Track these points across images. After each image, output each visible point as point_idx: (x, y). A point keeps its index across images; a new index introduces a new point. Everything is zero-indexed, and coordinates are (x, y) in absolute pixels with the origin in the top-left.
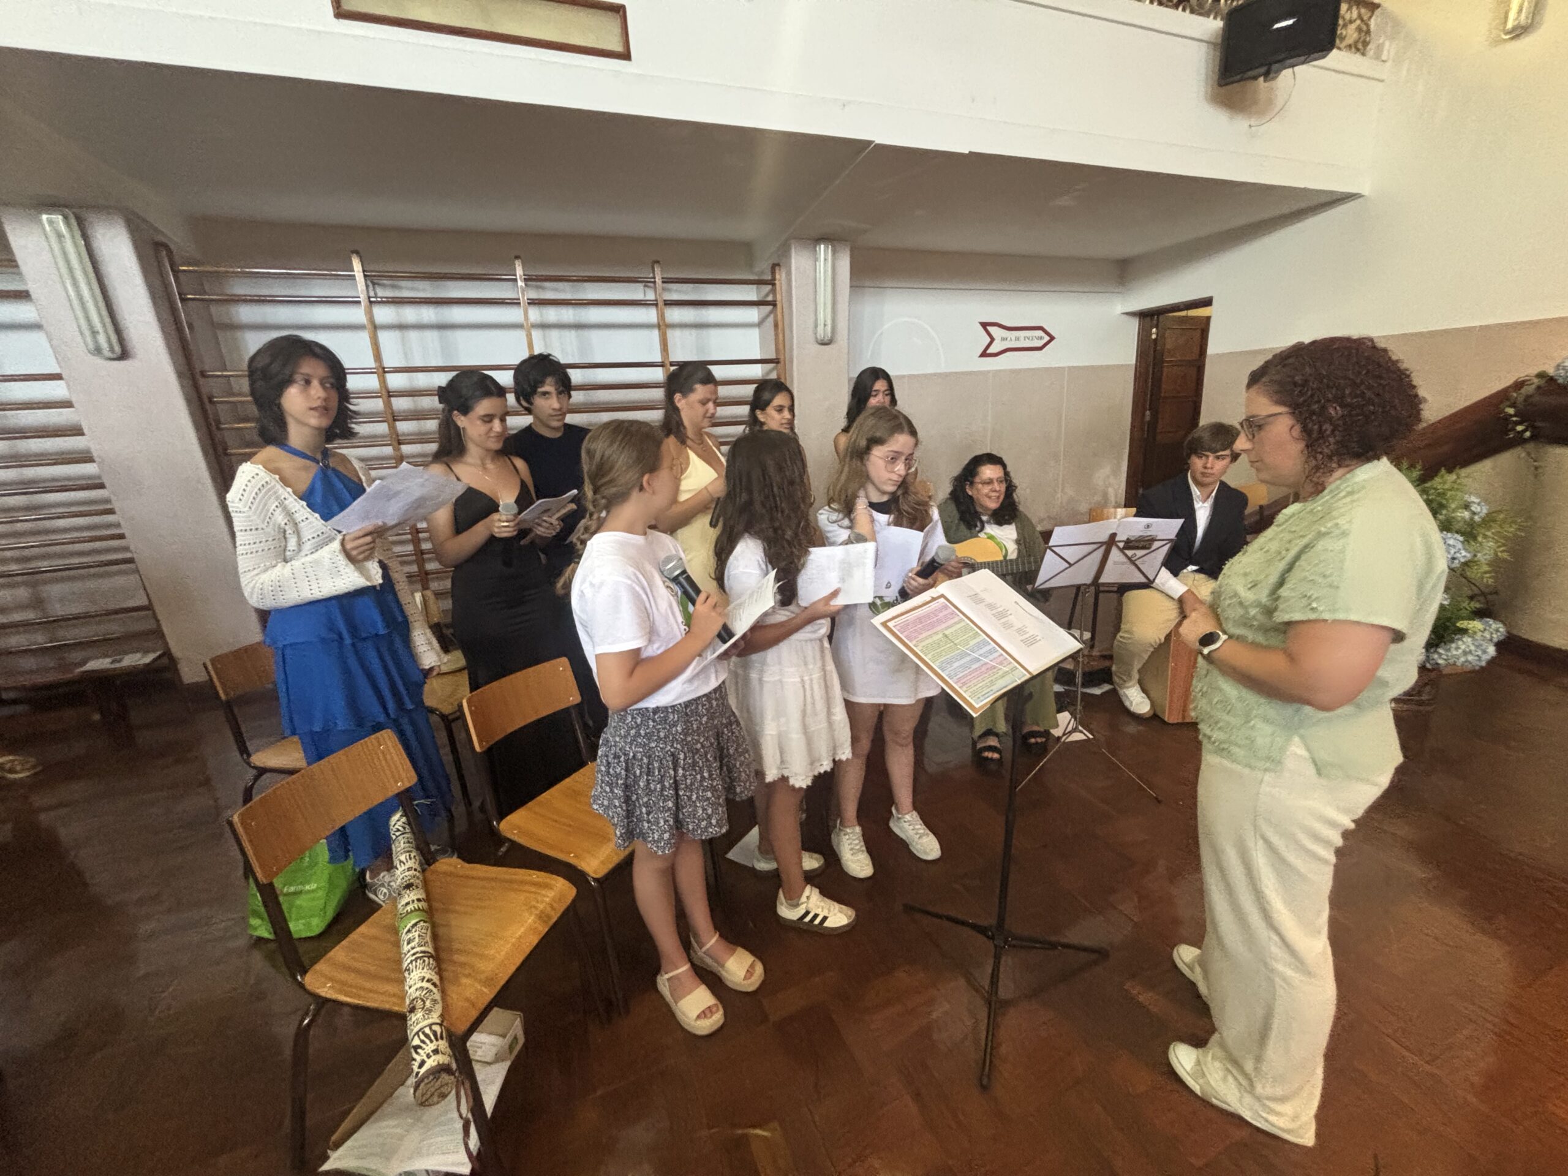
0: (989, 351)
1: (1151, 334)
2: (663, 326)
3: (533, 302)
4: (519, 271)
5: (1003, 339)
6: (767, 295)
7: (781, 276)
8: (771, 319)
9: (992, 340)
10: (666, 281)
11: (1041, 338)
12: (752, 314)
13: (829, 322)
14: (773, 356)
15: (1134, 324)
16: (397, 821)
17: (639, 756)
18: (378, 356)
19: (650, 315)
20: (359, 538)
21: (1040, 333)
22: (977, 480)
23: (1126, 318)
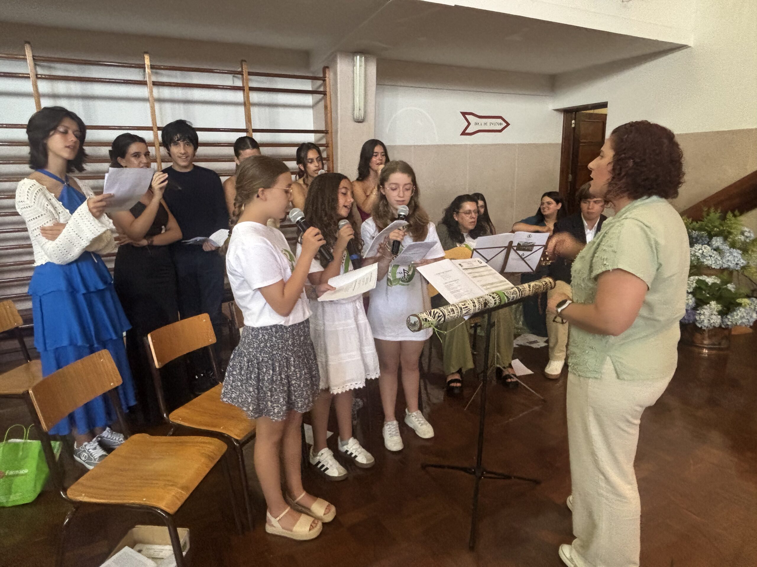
1: (571, 124)
2: (247, 104)
3: (155, 84)
4: (147, 62)
6: (320, 86)
8: (322, 104)
10: (250, 74)
12: (309, 100)
13: (362, 109)
14: (323, 128)
15: (560, 118)
23: (555, 112)
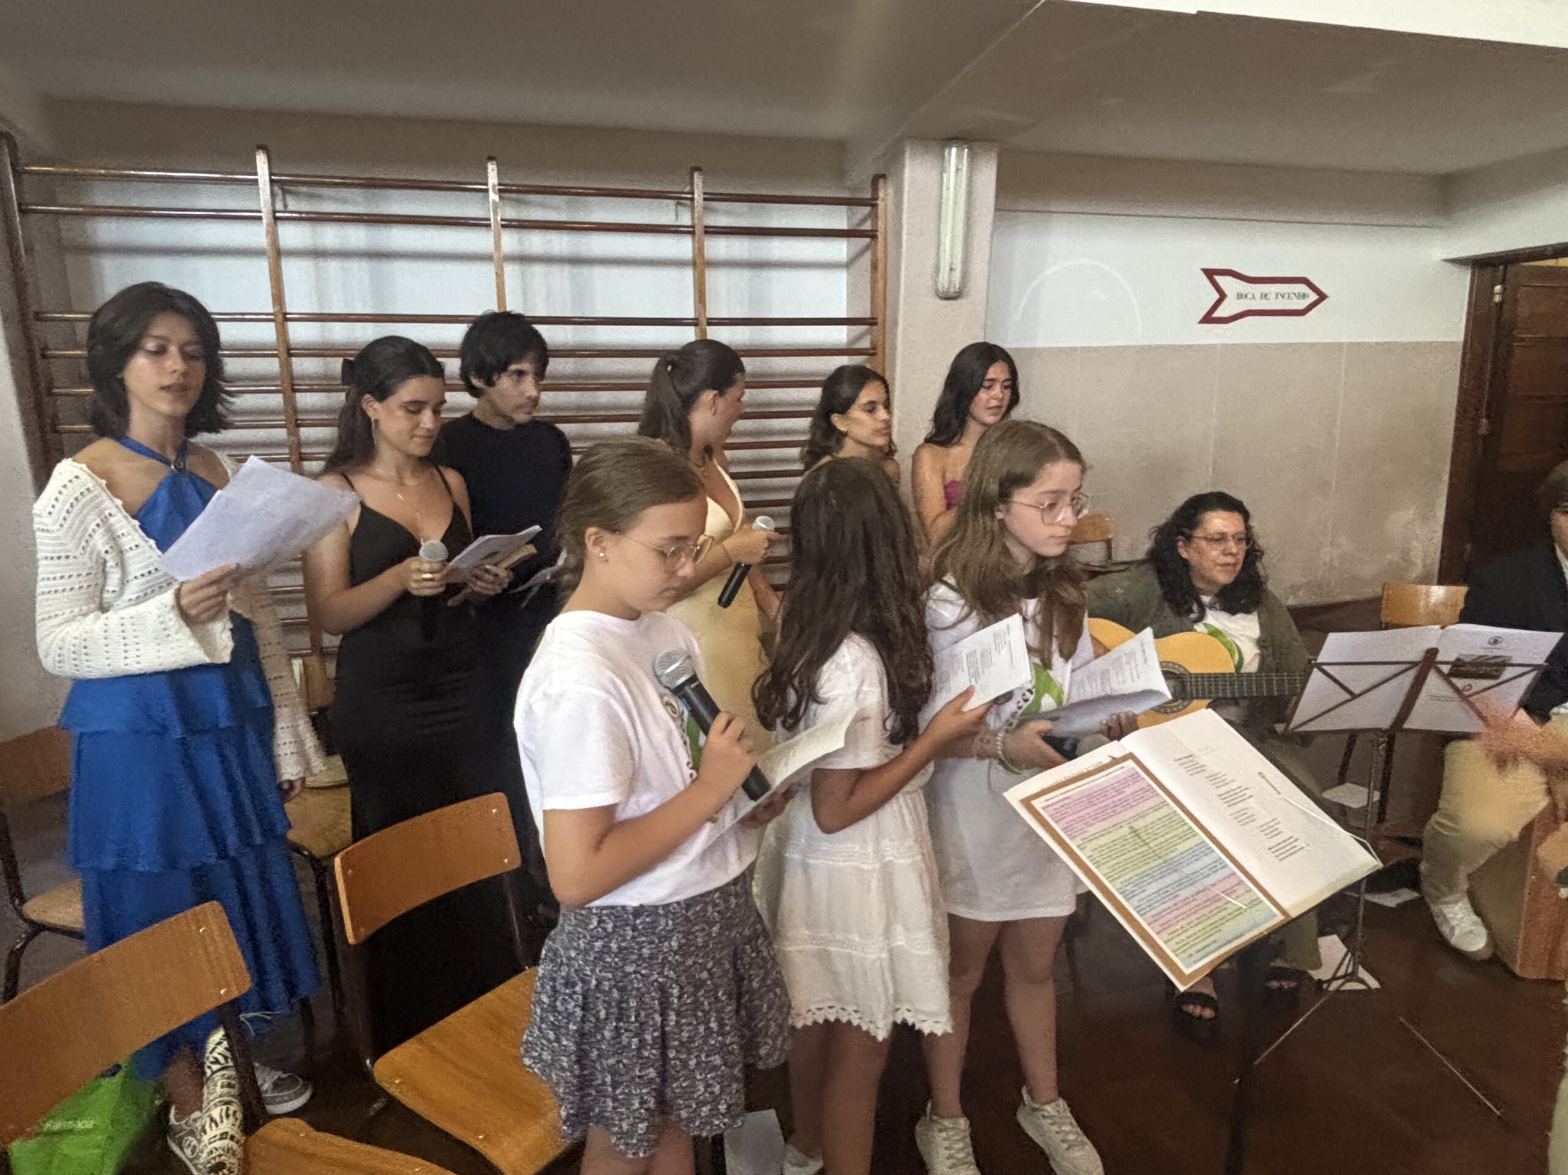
0: (1216, 314)
1: (1492, 294)
2: (700, 264)
3: (509, 224)
4: (493, 178)
5: (1240, 296)
6: (863, 221)
7: (886, 194)
8: (868, 256)
9: (1222, 296)
10: (709, 197)
11: (1304, 296)
12: (840, 249)
13: (958, 266)
14: (864, 312)
15: (1465, 277)
16: (217, 1043)
17: (606, 985)
18: (278, 297)
19: (683, 247)
20: (202, 587)
21: (1302, 288)
22: (1199, 533)
23: (1449, 266)
